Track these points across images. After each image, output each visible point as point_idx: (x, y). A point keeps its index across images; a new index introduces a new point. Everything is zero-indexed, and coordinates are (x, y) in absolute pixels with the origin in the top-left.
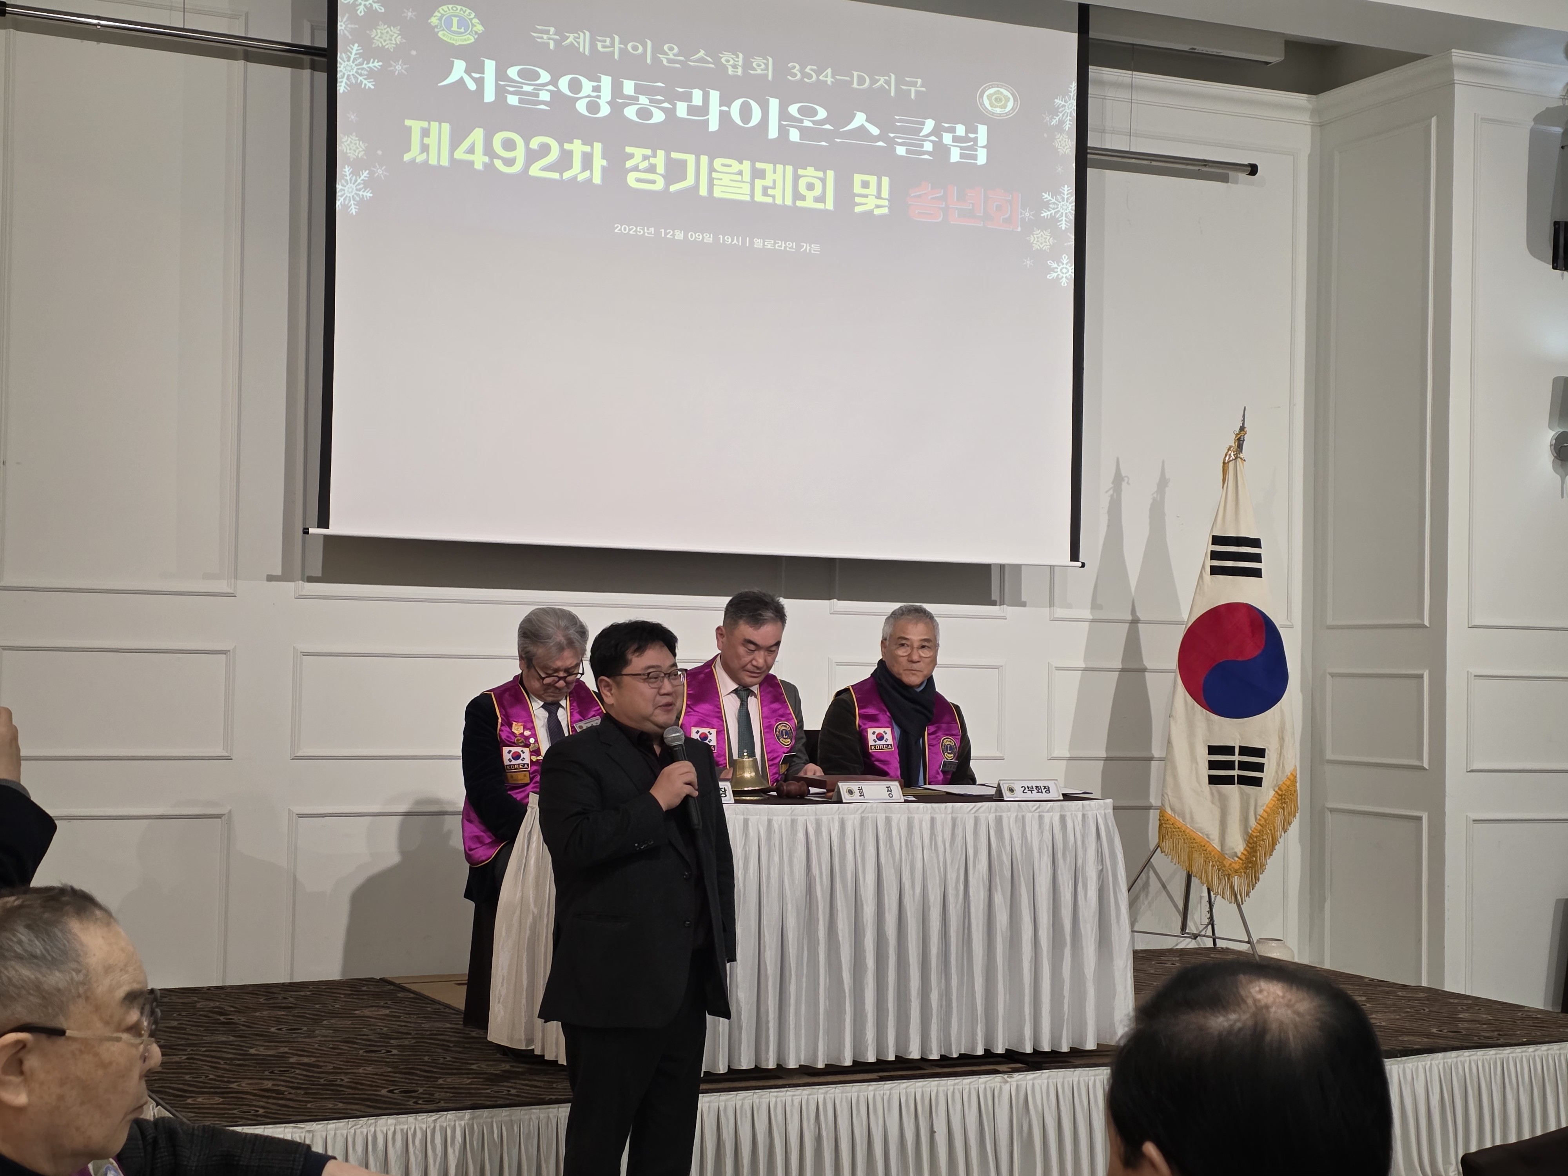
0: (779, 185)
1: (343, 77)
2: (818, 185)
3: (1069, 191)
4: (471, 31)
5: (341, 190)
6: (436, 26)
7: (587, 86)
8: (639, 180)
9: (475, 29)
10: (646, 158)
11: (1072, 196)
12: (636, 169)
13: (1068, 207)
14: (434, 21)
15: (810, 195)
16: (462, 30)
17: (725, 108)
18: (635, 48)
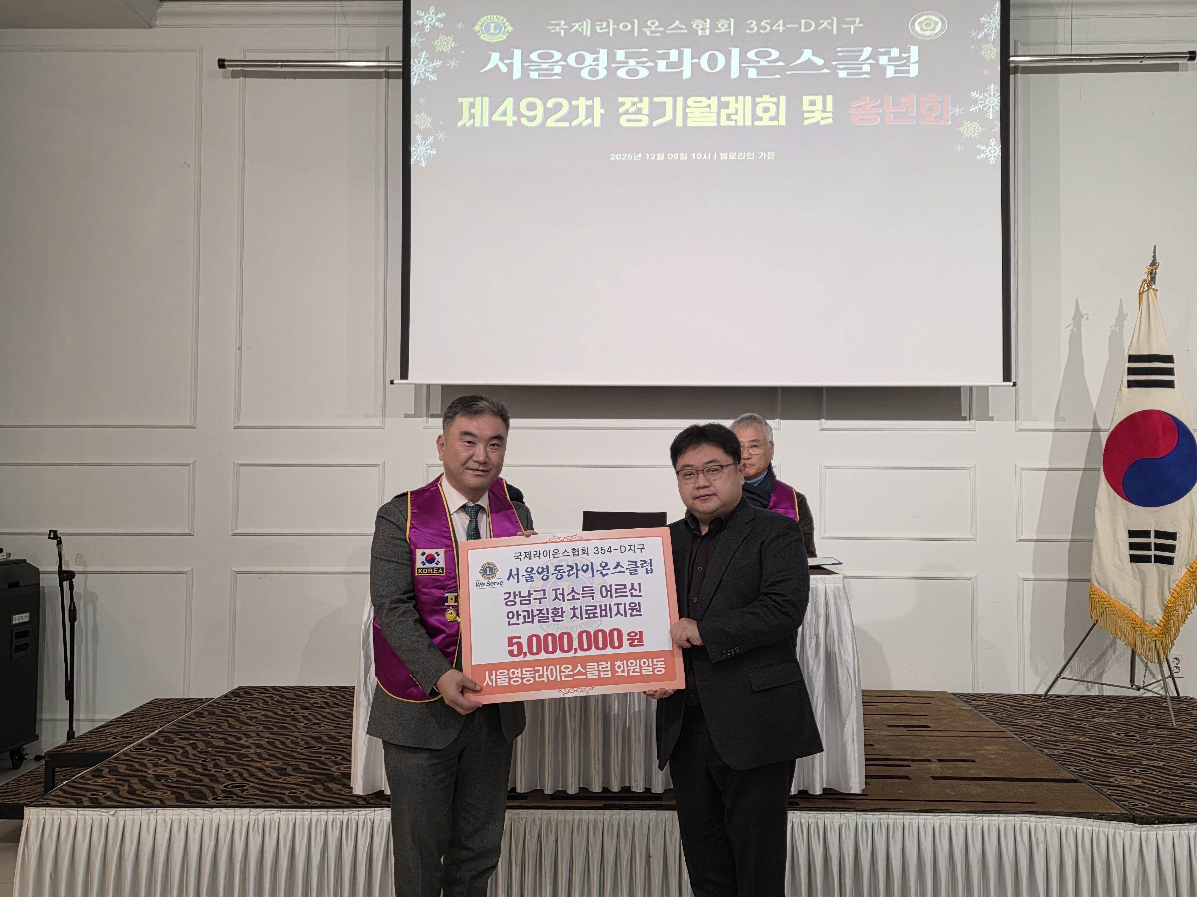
0: (741, 112)
1: (415, 75)
2: (773, 108)
3: (995, 89)
4: (504, 31)
5: (414, 151)
6: (479, 32)
7: (589, 58)
8: (628, 121)
9: (506, 30)
10: (634, 104)
11: (997, 92)
12: (626, 112)
13: (995, 101)
14: (477, 28)
15: (766, 116)
16: (498, 31)
17: (696, 60)
18: (625, 27)
